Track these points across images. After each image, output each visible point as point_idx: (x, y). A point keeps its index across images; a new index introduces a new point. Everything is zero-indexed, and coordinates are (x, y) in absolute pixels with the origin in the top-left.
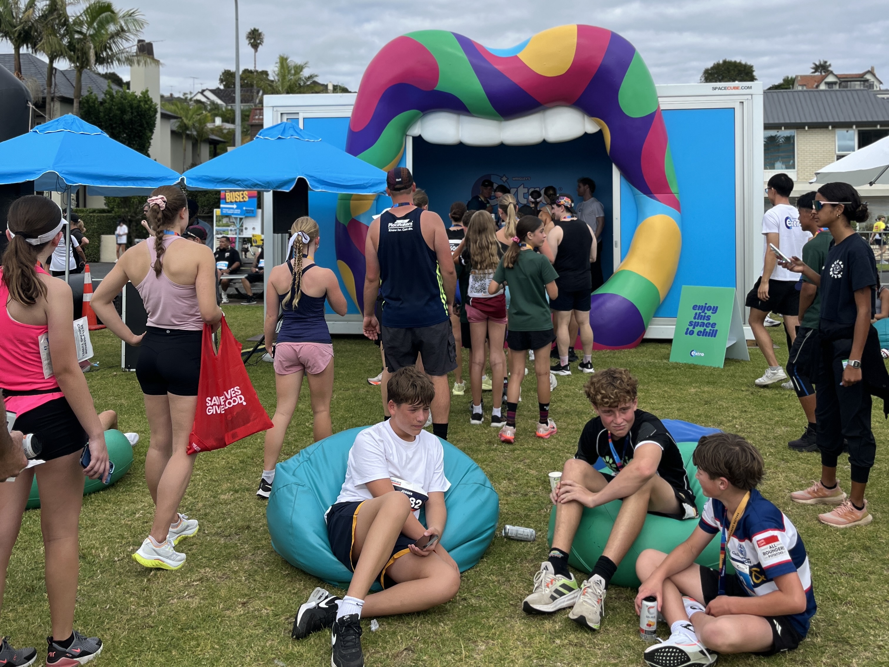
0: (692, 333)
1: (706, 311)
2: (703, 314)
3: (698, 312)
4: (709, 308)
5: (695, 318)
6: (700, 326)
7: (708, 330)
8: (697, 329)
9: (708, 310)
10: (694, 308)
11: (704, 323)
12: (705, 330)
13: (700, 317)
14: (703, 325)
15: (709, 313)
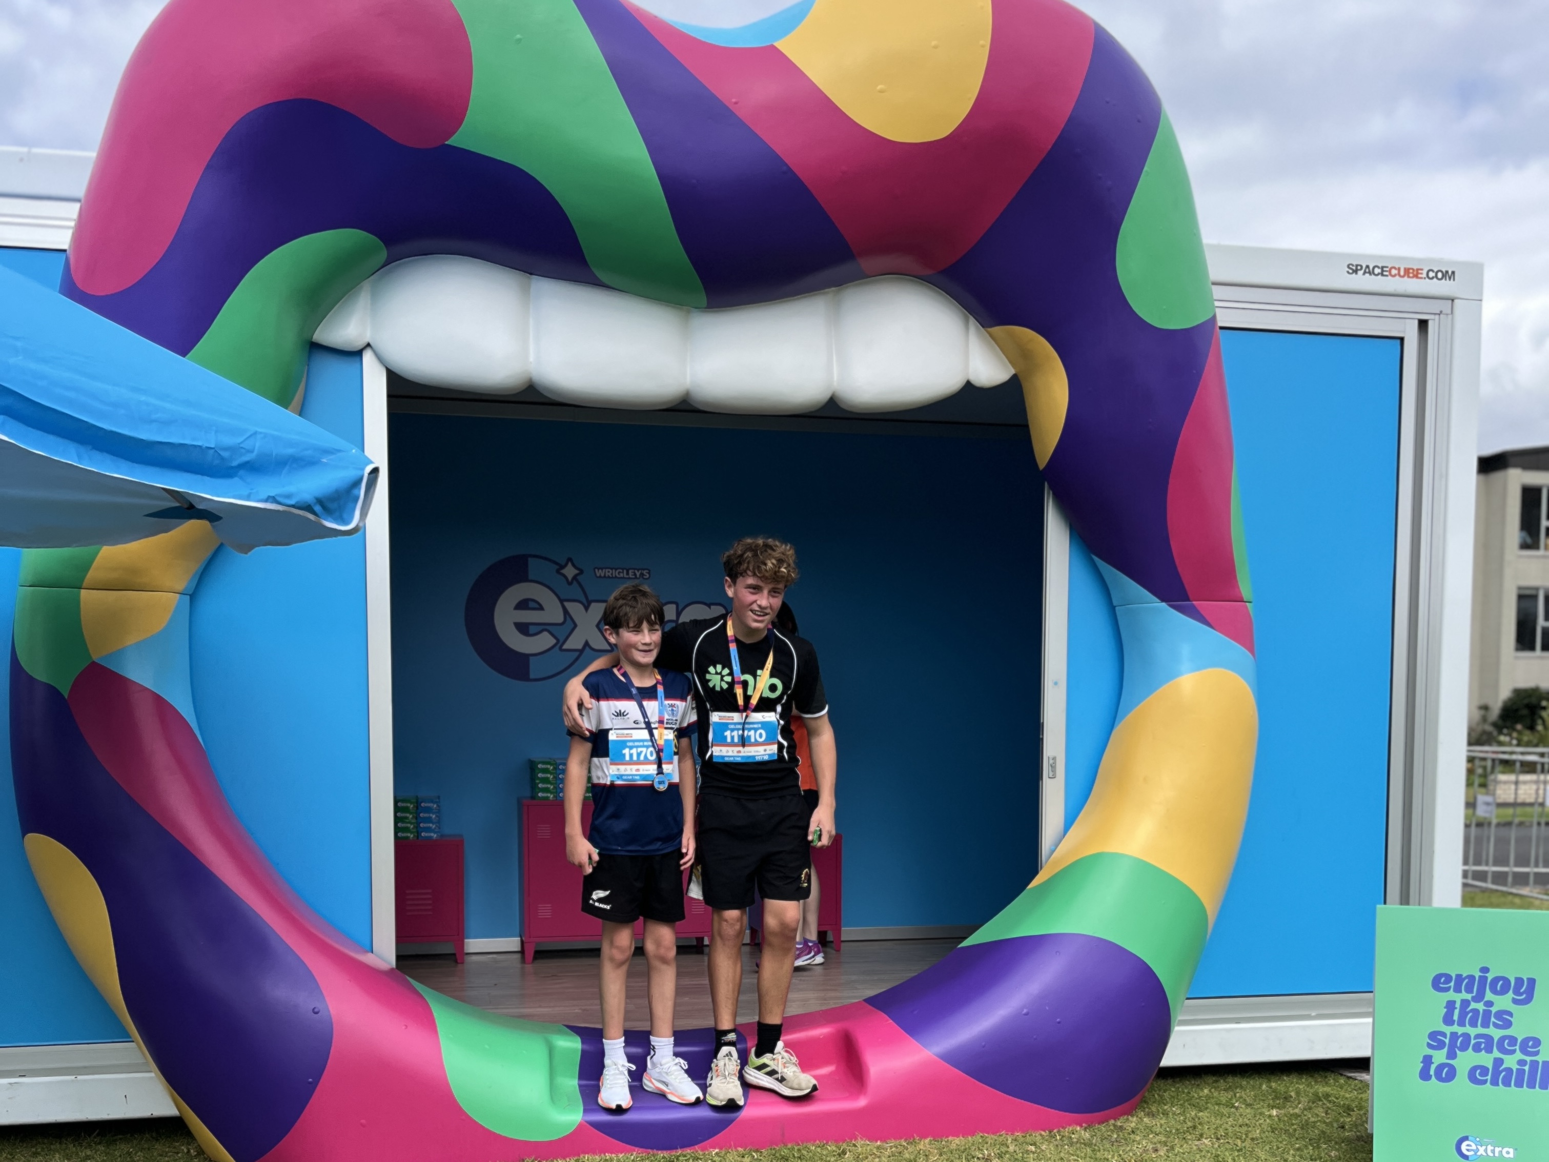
0: (1447, 1074)
1: (1489, 996)
2: (1480, 1006)
3: (1458, 998)
4: (1501, 985)
5: (1448, 1020)
6: (1477, 1049)
7: (1511, 1061)
8: (1465, 1061)
9: (1494, 991)
10: (1440, 982)
11: (1489, 1039)
12: (1498, 1062)
13: (1467, 1016)
14: (1486, 1044)
15: (1503, 1002)
